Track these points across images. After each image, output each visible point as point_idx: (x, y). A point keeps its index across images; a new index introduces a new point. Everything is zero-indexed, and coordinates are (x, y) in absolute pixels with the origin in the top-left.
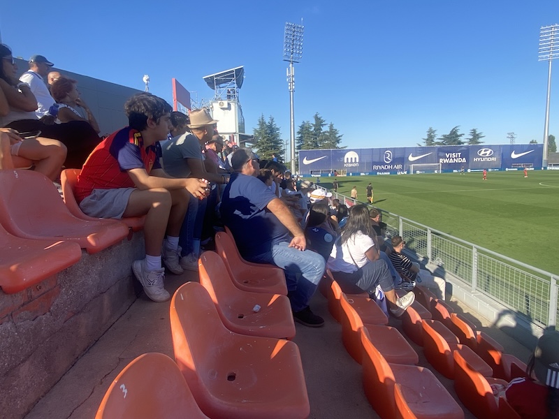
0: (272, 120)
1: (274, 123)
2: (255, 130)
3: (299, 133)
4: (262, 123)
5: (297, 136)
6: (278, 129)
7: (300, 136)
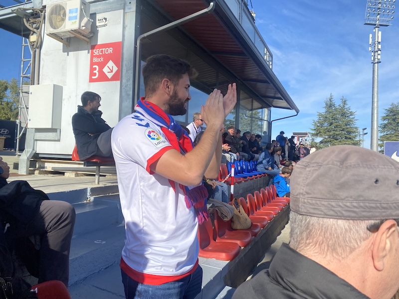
0: (345, 102)
1: (346, 107)
2: (320, 115)
3: (384, 119)
4: (330, 105)
5: (381, 122)
6: (352, 113)
7: (386, 122)
